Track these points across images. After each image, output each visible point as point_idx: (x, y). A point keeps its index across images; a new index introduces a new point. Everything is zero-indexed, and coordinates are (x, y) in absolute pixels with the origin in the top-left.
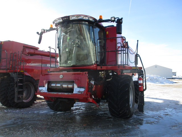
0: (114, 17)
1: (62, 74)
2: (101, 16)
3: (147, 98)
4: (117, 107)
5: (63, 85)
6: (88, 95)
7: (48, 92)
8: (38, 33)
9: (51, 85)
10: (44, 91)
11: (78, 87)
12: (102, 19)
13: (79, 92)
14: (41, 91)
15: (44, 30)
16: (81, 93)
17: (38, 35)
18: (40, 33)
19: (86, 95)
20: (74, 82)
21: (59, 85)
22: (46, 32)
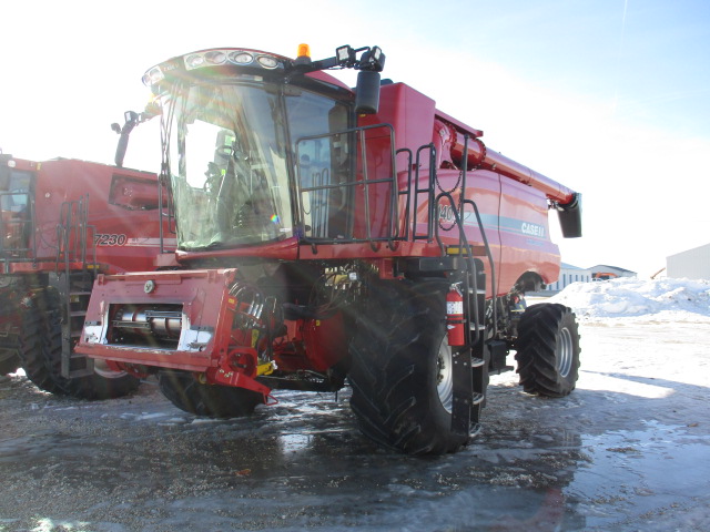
0: (348, 46)
1: (152, 278)
2: (304, 48)
3: (611, 375)
4: (378, 410)
5: (155, 320)
6: (218, 358)
7: (109, 343)
8: (115, 127)
9: (121, 319)
10: (97, 341)
11: (192, 328)
12: (309, 59)
13: (194, 345)
14: (90, 341)
15: (134, 115)
16: (198, 350)
17: (115, 132)
18: (122, 127)
19: (213, 358)
20: (182, 306)
21: (141, 318)
22: (143, 121)
